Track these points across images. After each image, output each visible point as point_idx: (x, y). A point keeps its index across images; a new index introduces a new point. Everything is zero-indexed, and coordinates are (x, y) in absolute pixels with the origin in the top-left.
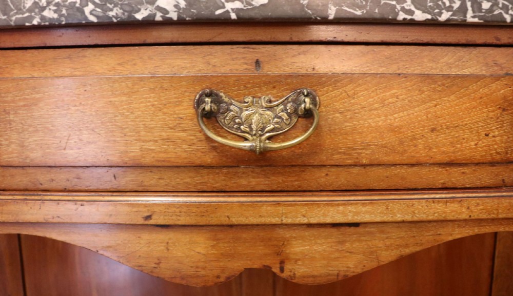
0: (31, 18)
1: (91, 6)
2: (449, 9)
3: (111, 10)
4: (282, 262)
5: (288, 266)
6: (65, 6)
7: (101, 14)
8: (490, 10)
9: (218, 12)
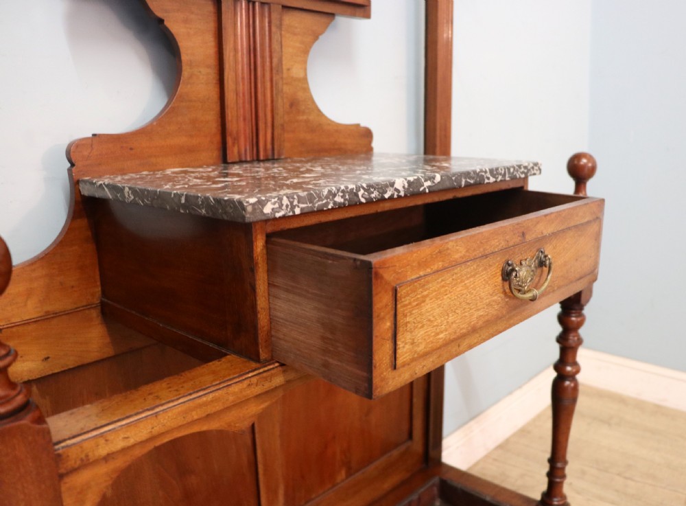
0: (327, 204)
2: (501, 174)
3: (373, 193)
6: (347, 192)
7: (367, 197)
9: (422, 189)
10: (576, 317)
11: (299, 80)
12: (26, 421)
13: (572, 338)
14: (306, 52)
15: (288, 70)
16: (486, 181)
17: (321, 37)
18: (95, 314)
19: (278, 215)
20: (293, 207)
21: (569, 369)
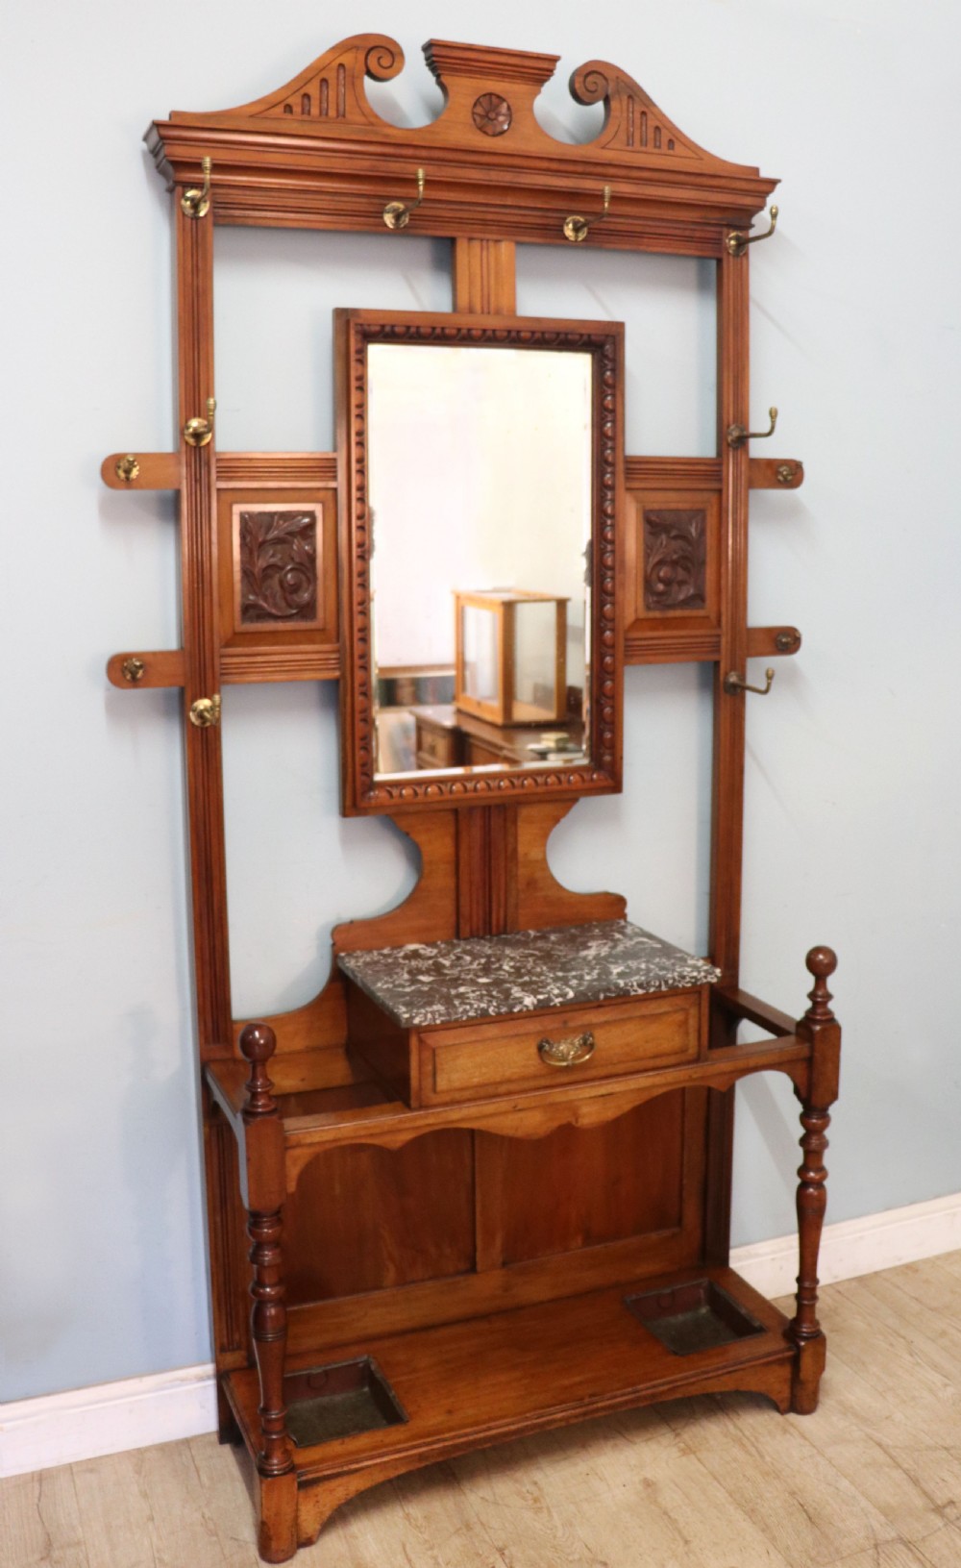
9: (552, 1004)
10: (817, 1119)
11: (537, 861)
12: (274, 1117)
13: (814, 1141)
14: (545, 836)
15: (526, 854)
16: (633, 993)
17: (563, 821)
18: (341, 1051)
19: (424, 1024)
20: (434, 1019)
21: (812, 1174)
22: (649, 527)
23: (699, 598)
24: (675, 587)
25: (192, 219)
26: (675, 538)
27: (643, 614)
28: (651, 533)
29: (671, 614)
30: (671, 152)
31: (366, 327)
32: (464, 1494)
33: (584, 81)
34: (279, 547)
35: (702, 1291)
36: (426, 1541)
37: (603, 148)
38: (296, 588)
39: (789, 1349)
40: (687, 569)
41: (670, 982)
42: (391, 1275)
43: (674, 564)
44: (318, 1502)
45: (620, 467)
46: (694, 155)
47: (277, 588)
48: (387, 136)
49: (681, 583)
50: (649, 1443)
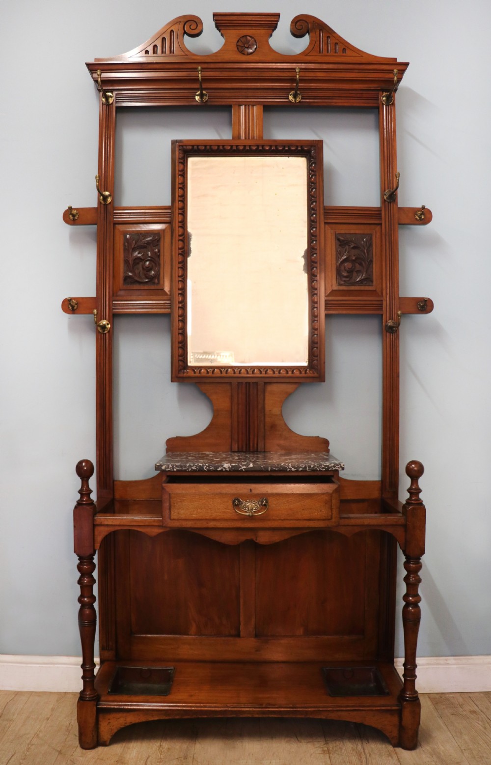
0: (188, 469)
1: (205, 466)
2: (301, 467)
4: (256, 537)
5: (258, 539)
6: (198, 466)
7: (208, 469)
8: (313, 468)
9: (240, 469)
10: (413, 564)
11: (277, 416)
14: (281, 402)
15: (270, 410)
19: (167, 470)
21: (411, 598)
22: (338, 242)
23: (368, 280)
24: (355, 274)
25: (106, 105)
26: (354, 248)
27: (335, 287)
28: (340, 245)
29: (353, 288)
30: (344, 54)
31: (185, 147)
32: (195, 743)
33: (295, 25)
34: (142, 250)
35: (372, 674)
36: (160, 758)
37: (306, 55)
38: (149, 269)
39: (397, 706)
40: (360, 264)
41: (312, 466)
42: (193, 629)
43: (353, 261)
44: (109, 723)
45: (322, 211)
46: (358, 55)
47: (141, 269)
48: (194, 59)
49: (358, 272)
50: (308, 744)
